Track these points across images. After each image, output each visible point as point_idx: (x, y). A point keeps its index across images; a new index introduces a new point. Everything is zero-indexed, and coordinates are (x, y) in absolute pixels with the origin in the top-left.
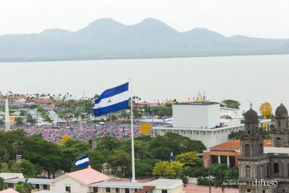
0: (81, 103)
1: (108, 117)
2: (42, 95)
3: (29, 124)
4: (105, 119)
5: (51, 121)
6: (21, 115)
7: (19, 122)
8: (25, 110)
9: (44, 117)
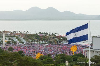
0: (34, 35)
1: (48, 42)
2: (17, 32)
3: (13, 44)
4: (47, 43)
5: (23, 43)
6: (9, 40)
7: (9, 43)
8: (11, 37)
9: (19, 41)
